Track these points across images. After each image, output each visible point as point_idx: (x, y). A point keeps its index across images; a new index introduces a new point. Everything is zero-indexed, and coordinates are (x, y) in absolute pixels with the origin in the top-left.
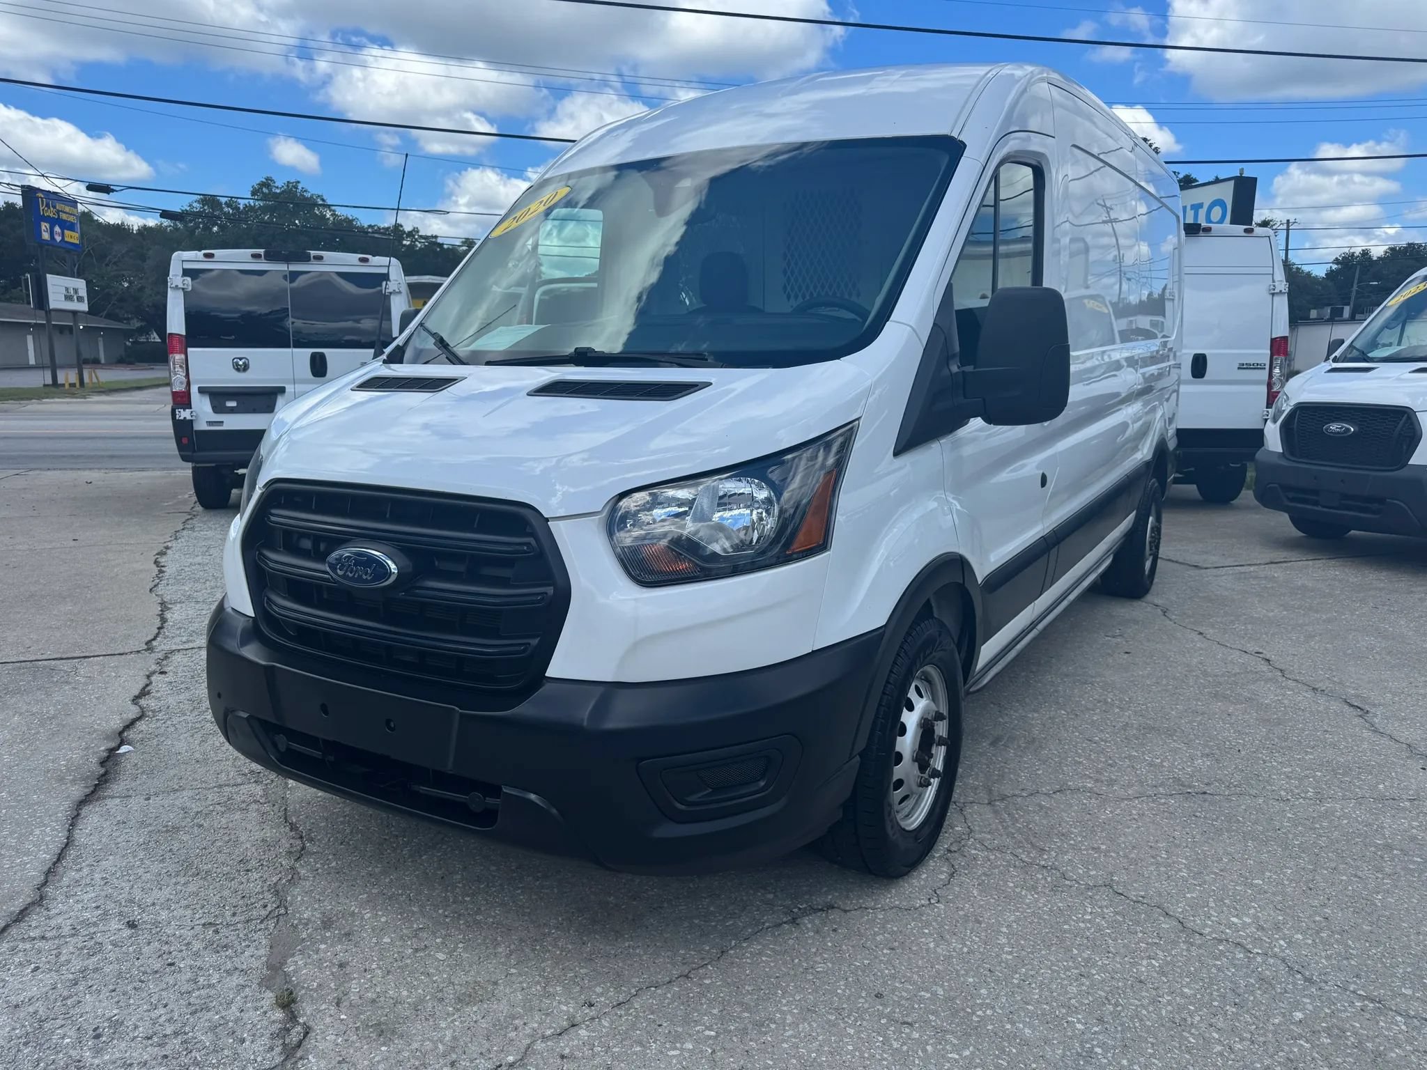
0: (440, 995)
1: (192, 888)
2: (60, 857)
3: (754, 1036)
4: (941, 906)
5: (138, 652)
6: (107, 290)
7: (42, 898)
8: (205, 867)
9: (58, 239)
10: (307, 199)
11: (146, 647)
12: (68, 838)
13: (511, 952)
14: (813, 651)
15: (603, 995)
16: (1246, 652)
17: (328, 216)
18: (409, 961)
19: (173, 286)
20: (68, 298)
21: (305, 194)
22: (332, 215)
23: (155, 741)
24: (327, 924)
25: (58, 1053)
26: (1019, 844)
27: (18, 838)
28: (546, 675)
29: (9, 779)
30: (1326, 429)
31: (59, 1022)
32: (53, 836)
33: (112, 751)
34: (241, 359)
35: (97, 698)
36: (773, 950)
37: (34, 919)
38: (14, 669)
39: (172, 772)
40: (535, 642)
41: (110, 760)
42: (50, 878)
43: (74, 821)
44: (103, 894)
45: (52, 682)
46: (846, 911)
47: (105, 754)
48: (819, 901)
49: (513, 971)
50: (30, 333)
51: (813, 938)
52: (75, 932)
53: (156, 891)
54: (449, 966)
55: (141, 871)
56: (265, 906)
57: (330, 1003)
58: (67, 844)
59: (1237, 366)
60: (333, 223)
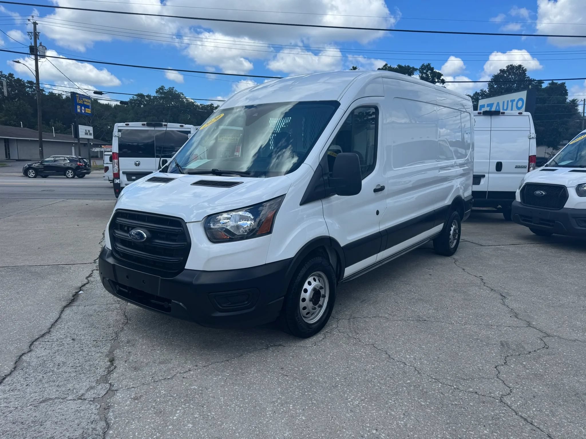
0: (154, 361)
1: (92, 331)
2: (56, 321)
3: (240, 376)
4: (315, 347)
5: (91, 263)
6: (102, 130)
7: (49, 331)
8: (97, 326)
9: (83, 111)
10: (177, 94)
11: (94, 262)
12: (59, 316)
13: (179, 352)
14: (265, 264)
15: (201, 364)
16: (476, 276)
17: (185, 101)
18: (149, 353)
19: (115, 135)
20: (86, 134)
21: (176, 92)
22: (186, 100)
23: (90, 291)
24: (128, 342)
25: (48, 369)
26: (351, 332)
27: (45, 315)
28: (185, 268)
29: (45, 299)
30: (535, 193)
31: (49, 362)
32: (55, 315)
33: (77, 293)
34: (137, 162)
35: (75, 277)
36: (257, 355)
37: (47, 337)
38: (51, 267)
39: (94, 299)
40: (182, 258)
41: (76, 296)
42: (53, 326)
43: (62, 311)
44: (67, 331)
45: (63, 271)
46: (284, 346)
47: (75, 294)
48: (278, 343)
49: (178, 357)
50: (73, 146)
51: (270, 353)
52: (57, 340)
53: (82, 331)
54: (160, 354)
55: (79, 326)
56: (112, 337)
57: (124, 361)
58: (59, 318)
59: (515, 167)
60: (187, 103)
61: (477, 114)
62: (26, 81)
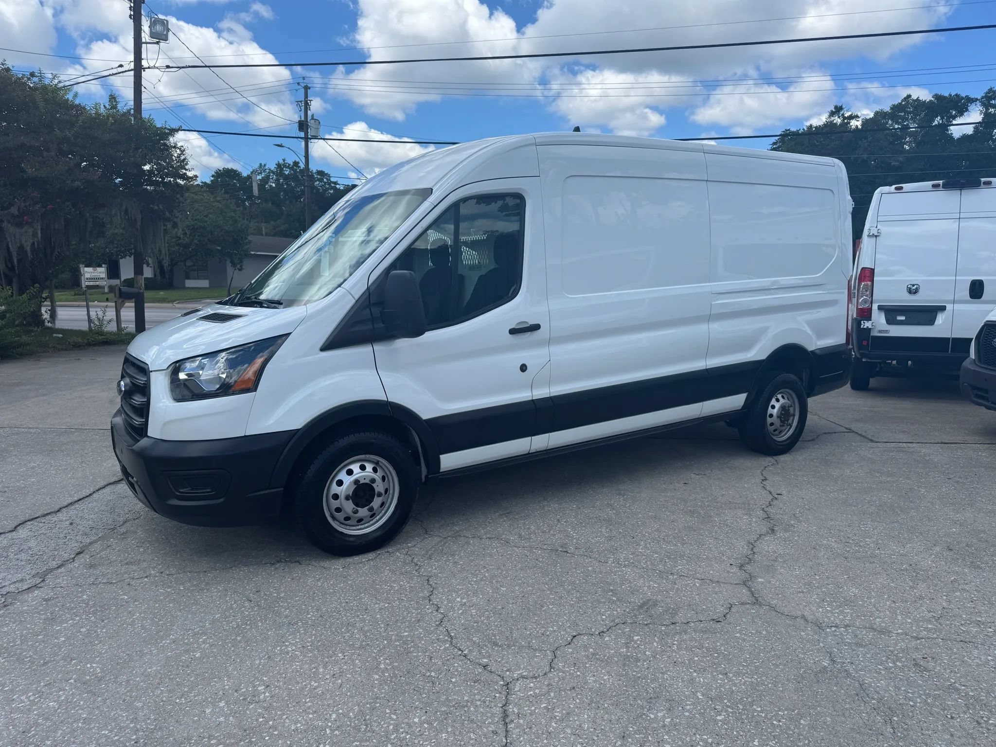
1: (104, 516)
2: (80, 500)
4: (341, 570)
7: (59, 511)
12: (91, 494)
14: (245, 436)
15: (170, 571)
16: (771, 493)
27: (76, 492)
28: (147, 434)
30: (994, 343)
32: (86, 492)
37: (49, 517)
42: (69, 506)
43: (100, 489)
44: (77, 513)
46: (301, 564)
49: (156, 559)
52: (54, 522)
53: (92, 515)
54: (140, 553)
55: (97, 508)
57: (90, 556)
58: (88, 496)
61: (930, 188)
62: (314, 171)
